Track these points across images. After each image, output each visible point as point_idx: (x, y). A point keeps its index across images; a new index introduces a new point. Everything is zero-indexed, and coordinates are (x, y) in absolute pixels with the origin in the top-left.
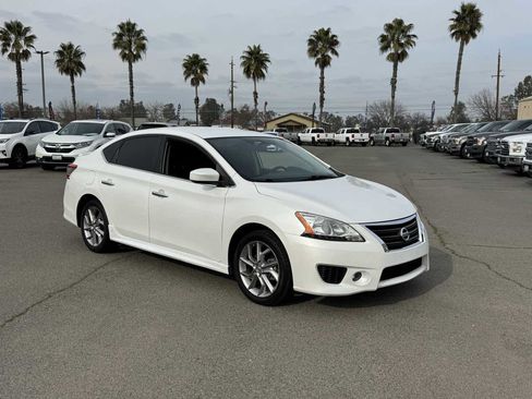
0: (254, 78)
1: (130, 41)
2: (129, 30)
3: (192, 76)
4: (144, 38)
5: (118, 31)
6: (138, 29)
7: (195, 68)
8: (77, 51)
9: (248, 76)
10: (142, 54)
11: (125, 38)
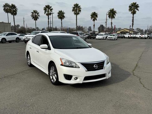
1: (77, 9)
2: (76, 6)
3: (93, 18)
4: (80, 8)
5: (74, 6)
6: (79, 5)
7: (94, 16)
8: (63, 13)
9: (110, 18)
10: (80, 13)
11: (75, 8)
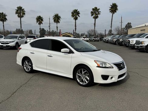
0: (57, 23)
1: (20, 12)
2: (20, 9)
3: (39, 22)
4: (24, 11)
5: (17, 9)
6: (23, 8)
7: (40, 20)
8: (4, 15)
9: (55, 22)
10: (24, 16)
11: (19, 11)
